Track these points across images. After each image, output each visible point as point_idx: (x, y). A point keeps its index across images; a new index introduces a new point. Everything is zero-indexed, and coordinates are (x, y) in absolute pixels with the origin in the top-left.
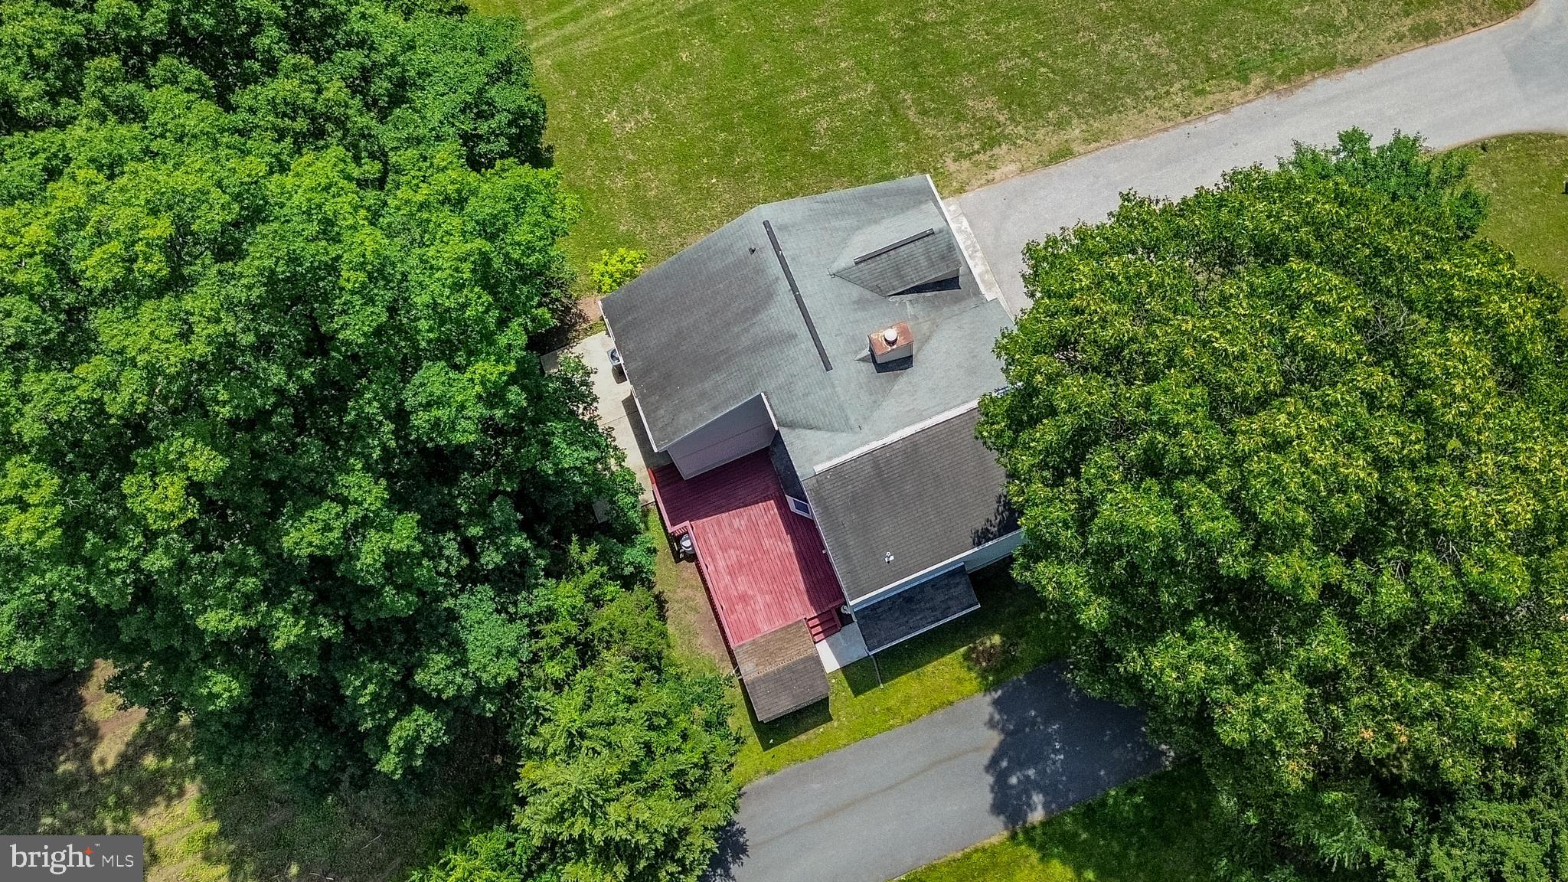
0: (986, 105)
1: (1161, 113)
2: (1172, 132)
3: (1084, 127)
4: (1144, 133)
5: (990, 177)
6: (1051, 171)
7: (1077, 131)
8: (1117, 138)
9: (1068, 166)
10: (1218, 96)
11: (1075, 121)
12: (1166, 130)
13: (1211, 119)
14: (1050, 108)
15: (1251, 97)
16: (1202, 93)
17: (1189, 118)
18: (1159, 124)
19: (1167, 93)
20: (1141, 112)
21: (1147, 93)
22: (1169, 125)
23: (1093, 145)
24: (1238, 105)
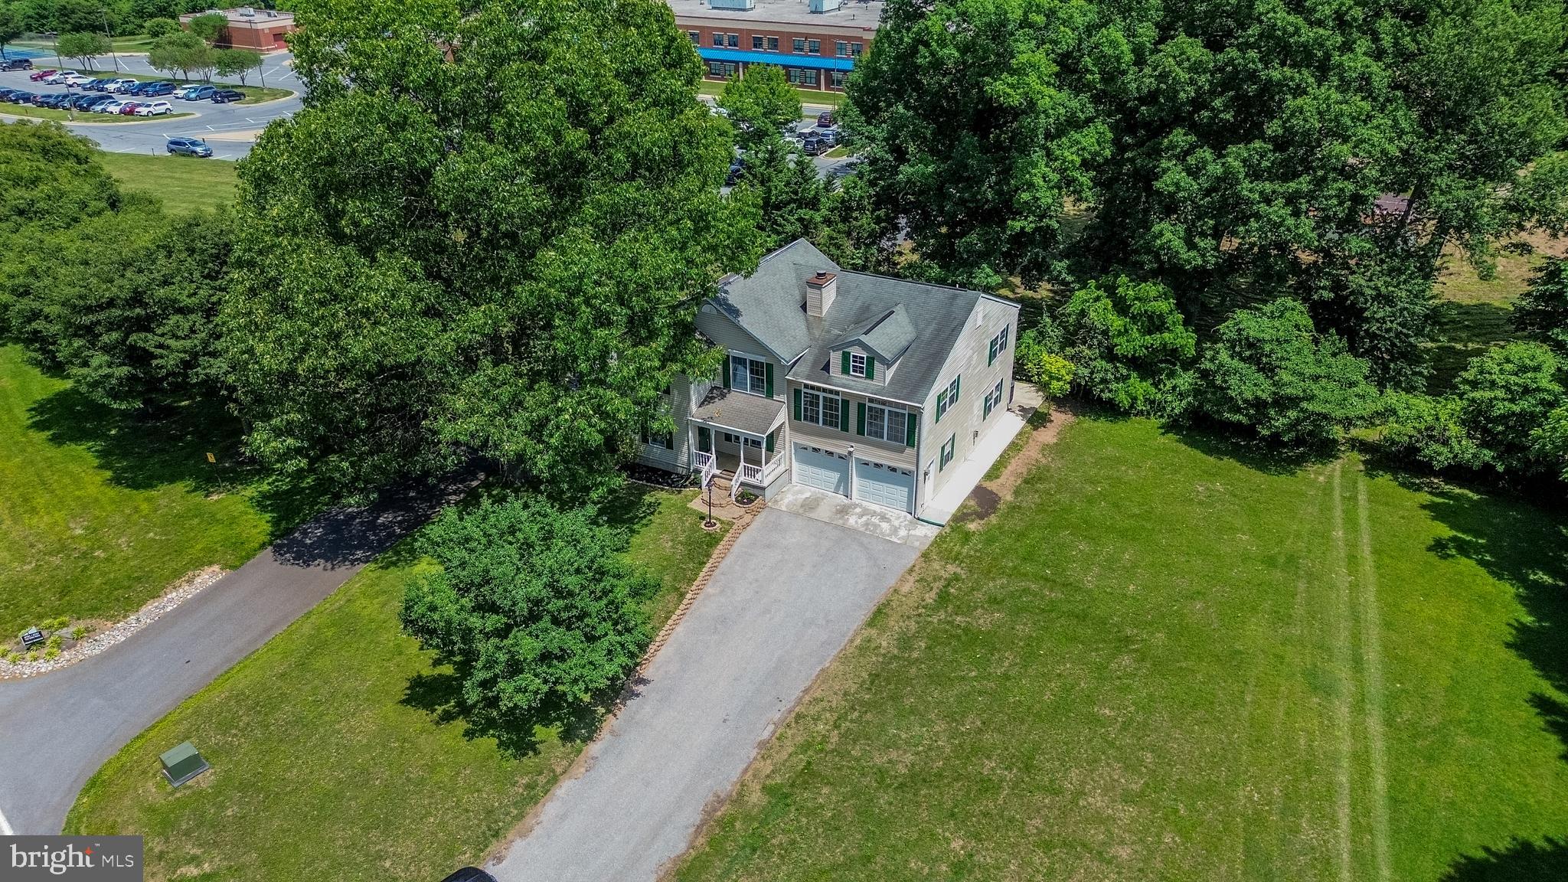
0: (984, 621)
1: (824, 704)
2: (798, 693)
3: (883, 651)
4: (824, 675)
5: (914, 574)
6: (872, 605)
7: (884, 644)
8: (843, 659)
9: (863, 615)
10: (784, 755)
11: (896, 652)
12: (806, 691)
13: (771, 728)
14: (929, 648)
15: (749, 776)
16: (805, 747)
17: (793, 715)
18: (818, 694)
19: (836, 726)
20: (846, 694)
21: (856, 714)
22: (807, 698)
23: (858, 642)
24: (755, 759)
